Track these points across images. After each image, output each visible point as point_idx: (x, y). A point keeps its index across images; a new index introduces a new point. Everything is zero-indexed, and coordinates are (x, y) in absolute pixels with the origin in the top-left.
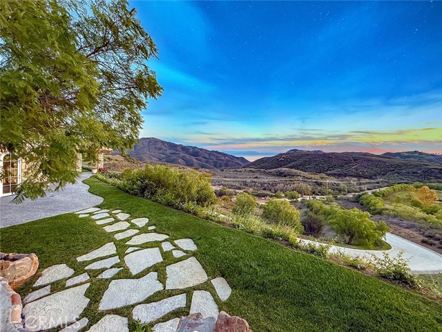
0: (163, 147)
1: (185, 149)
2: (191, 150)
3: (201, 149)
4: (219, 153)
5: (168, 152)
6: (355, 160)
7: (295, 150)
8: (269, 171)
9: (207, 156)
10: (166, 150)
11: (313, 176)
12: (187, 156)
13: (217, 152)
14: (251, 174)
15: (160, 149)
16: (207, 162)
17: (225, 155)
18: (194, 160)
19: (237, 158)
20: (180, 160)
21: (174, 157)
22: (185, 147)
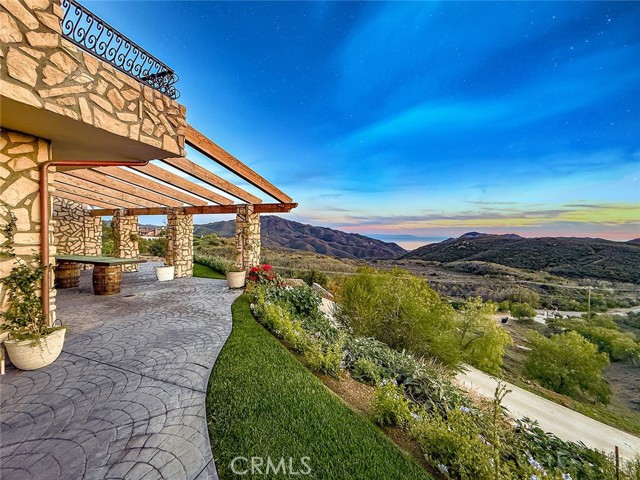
0: (286, 228)
1: (314, 230)
2: (323, 232)
3: (335, 231)
4: (361, 237)
5: (293, 235)
6: (597, 250)
7: (474, 234)
8: (449, 264)
9: (344, 241)
10: (290, 232)
11: (530, 275)
12: (318, 241)
13: (357, 235)
14: (420, 268)
15: (283, 230)
16: (344, 249)
17: (369, 240)
18: (327, 246)
19: (386, 244)
20: (308, 246)
21: (300, 241)
22: (314, 228)
